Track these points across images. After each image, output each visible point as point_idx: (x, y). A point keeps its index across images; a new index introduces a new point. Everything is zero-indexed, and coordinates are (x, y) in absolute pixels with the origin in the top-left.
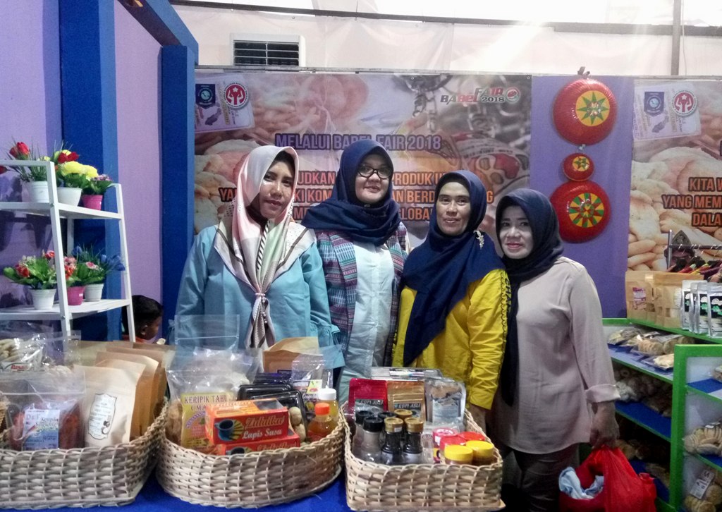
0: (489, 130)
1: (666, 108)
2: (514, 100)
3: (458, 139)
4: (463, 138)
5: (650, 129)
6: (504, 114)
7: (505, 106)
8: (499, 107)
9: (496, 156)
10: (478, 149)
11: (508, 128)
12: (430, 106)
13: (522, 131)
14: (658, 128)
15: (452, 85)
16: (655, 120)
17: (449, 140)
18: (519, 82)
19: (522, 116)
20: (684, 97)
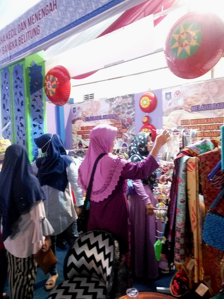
0: (125, 111)
1: (172, 97)
2: (131, 102)
3: (119, 115)
4: (119, 114)
5: (168, 105)
6: (129, 106)
7: (129, 104)
8: (127, 104)
9: (127, 118)
10: (123, 117)
11: (130, 110)
12: (113, 106)
13: (133, 110)
14: (170, 104)
15: (117, 100)
16: (169, 102)
17: (117, 115)
18: (131, 96)
19: (133, 106)
20: (178, 93)
